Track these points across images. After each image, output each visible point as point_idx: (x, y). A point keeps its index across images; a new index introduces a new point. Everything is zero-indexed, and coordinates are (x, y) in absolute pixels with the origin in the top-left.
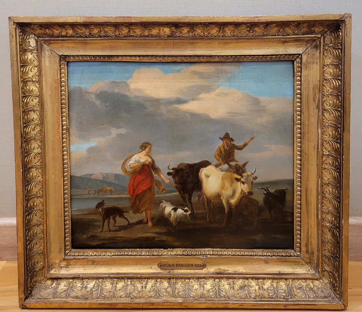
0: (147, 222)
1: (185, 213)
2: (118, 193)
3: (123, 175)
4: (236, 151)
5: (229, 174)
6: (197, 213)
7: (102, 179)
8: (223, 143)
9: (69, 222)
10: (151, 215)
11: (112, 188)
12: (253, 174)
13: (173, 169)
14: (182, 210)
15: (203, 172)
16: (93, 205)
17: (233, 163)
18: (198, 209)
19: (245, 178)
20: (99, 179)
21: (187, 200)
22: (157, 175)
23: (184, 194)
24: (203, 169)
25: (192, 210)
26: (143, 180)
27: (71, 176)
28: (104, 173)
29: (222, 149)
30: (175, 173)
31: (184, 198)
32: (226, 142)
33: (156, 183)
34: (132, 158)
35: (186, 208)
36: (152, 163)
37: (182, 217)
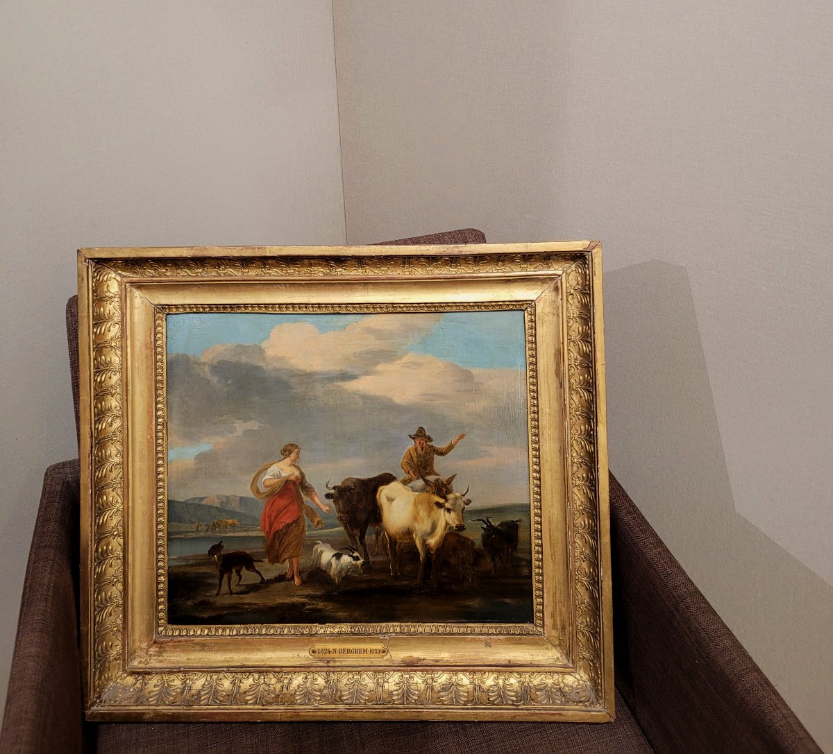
0: (293, 578)
1: (354, 562)
3: (254, 499)
4: (436, 456)
5: (425, 495)
6: (374, 562)
7: (219, 506)
8: (416, 445)
9: (164, 578)
10: (298, 566)
11: (235, 521)
12: (464, 495)
13: (334, 488)
14: (350, 558)
15: (384, 492)
16: (204, 549)
17: (431, 478)
18: (375, 556)
19: (450, 501)
20: (215, 505)
21: (358, 540)
22: (308, 499)
23: (352, 530)
24: (384, 487)
25: (366, 557)
26: (285, 508)
27: (168, 501)
28: (223, 496)
29: (414, 454)
30: (337, 495)
31: (351, 536)
32: (420, 443)
33: (306, 511)
34: (269, 470)
35: (356, 554)
36: (300, 478)
37: (350, 569)
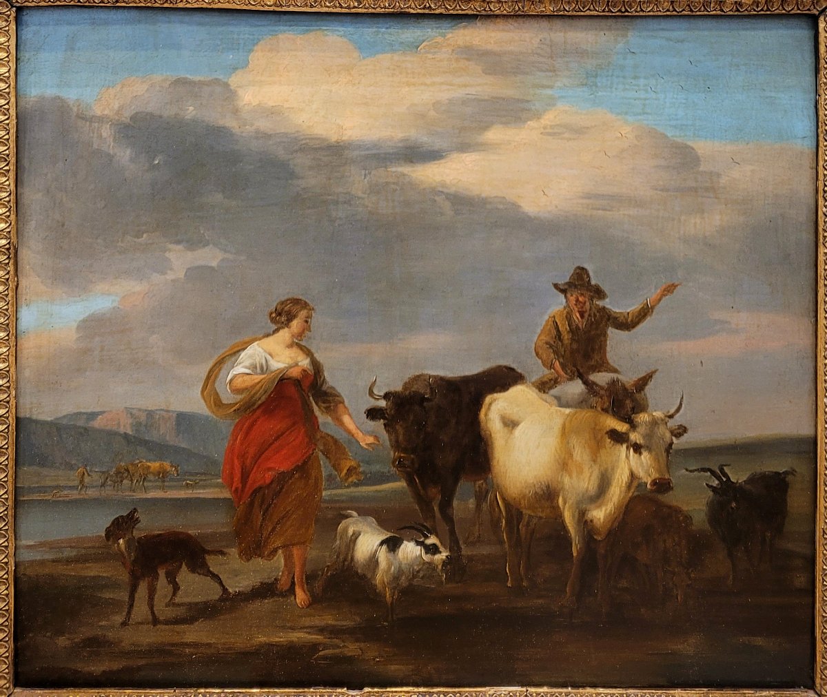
0: (291, 591)
1: (427, 558)
2: (187, 484)
3: (207, 417)
4: (611, 331)
5: (586, 414)
6: (470, 559)
7: (129, 432)
8: (568, 306)
9: (7, 589)
10: (304, 565)
11: (167, 465)
12: (671, 417)
13: (386, 396)
14: (419, 547)
15: (497, 407)
16: (95, 525)
17: (601, 378)
18: (473, 544)
19: (642, 429)
20: (122, 430)
21: (436, 509)
22: (329, 419)
23: (424, 488)
24: (495, 395)
25: (454, 546)
26: (277, 438)
27: (17, 420)
28: (140, 410)
29: (563, 325)
30: (393, 412)
31: (424, 502)
32: (577, 300)
33: (325, 445)
34: (243, 354)
35: (432, 540)
36: (311, 372)
37: (418, 572)
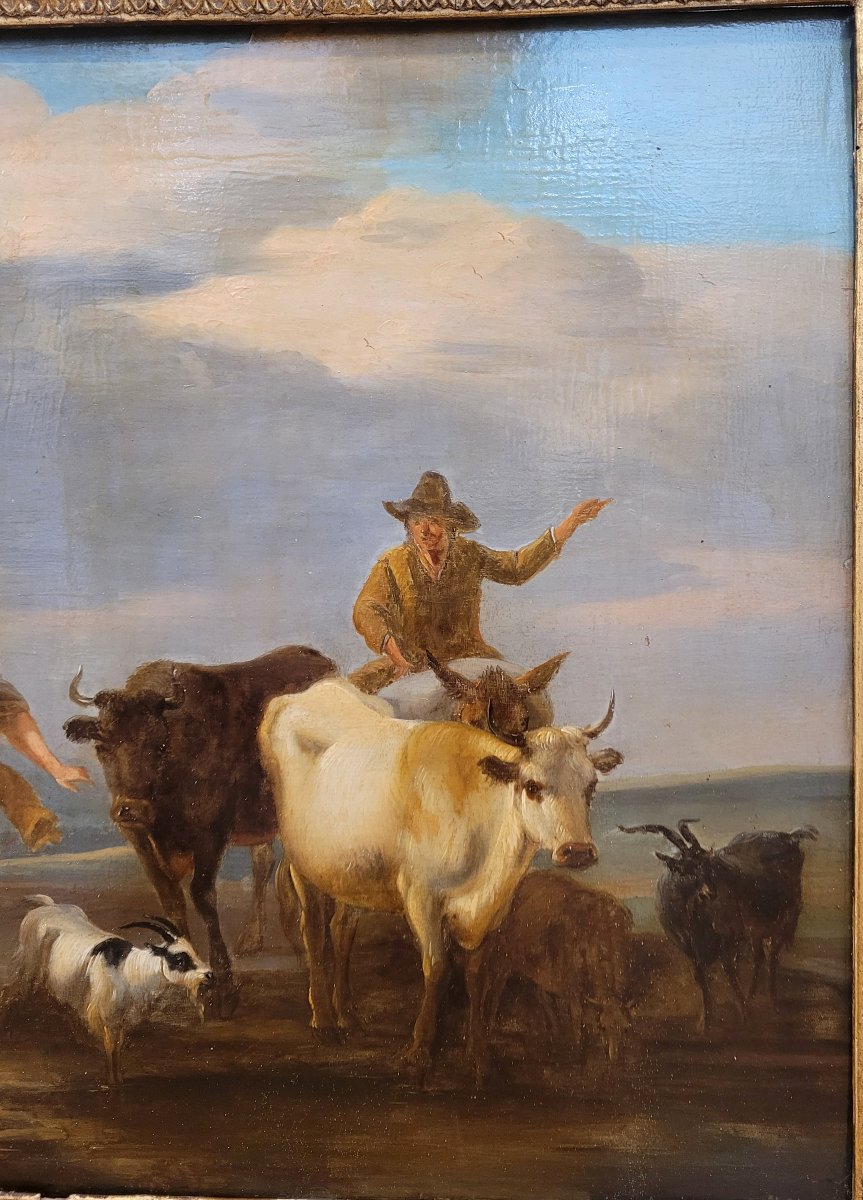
1: (172, 976)
4: (487, 586)
5: (444, 731)
6: (247, 979)
8: (411, 541)
12: (593, 735)
13: (100, 700)
14: (158, 959)
15: (287, 720)
17: (469, 668)
18: (252, 953)
19: (542, 757)
21: (186, 892)
22: (4, 740)
23: (166, 858)
24: (285, 697)
25: (217, 954)
29: (403, 575)
30: (110, 727)
31: (165, 880)
32: (427, 532)
35: (180, 946)
37: (158, 1000)
